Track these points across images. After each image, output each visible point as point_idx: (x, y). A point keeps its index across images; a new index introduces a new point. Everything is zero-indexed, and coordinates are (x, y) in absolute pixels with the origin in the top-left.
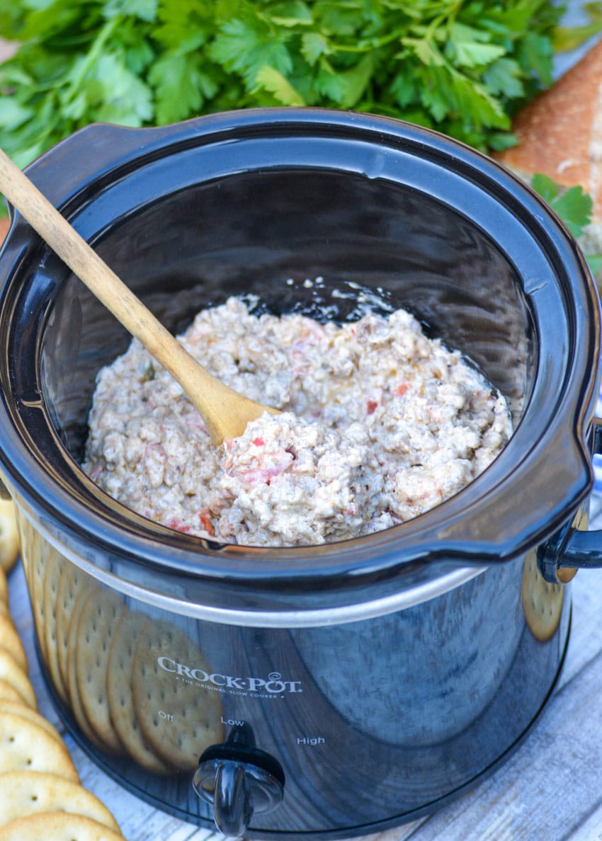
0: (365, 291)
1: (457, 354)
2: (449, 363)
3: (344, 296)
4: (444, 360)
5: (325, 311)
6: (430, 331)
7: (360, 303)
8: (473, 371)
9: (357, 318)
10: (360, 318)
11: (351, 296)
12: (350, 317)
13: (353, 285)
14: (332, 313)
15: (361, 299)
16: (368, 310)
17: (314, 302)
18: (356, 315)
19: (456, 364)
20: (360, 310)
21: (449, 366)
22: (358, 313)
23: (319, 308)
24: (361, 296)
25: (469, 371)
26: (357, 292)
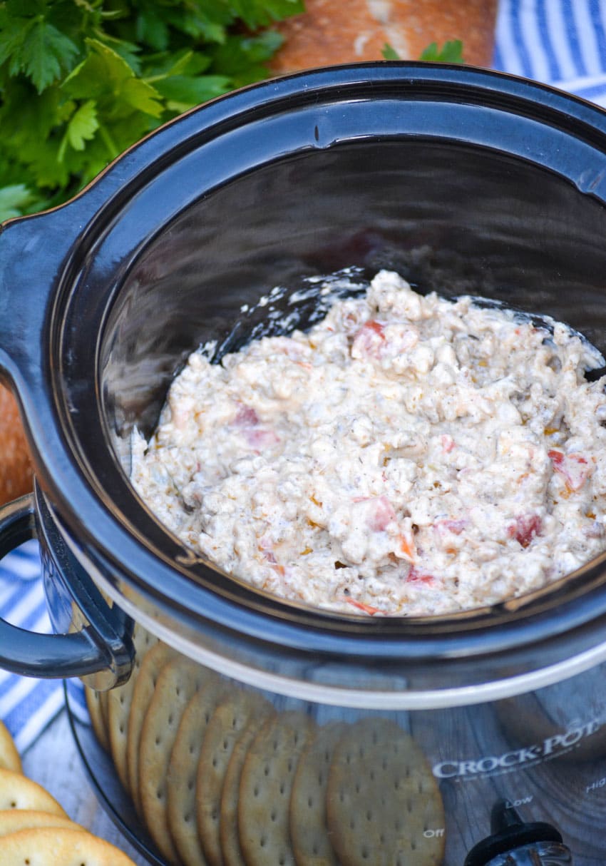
0: (328, 280)
1: (465, 300)
2: (460, 314)
3: (304, 297)
4: (455, 313)
5: (284, 324)
6: (421, 288)
7: (324, 296)
8: (491, 311)
9: (322, 315)
10: (326, 313)
11: (312, 293)
12: (313, 317)
13: (314, 280)
14: (293, 322)
15: (325, 291)
16: (335, 300)
17: (271, 319)
18: (320, 312)
19: (466, 312)
20: (323, 304)
21: (461, 317)
22: (323, 308)
23: (277, 323)
24: (325, 288)
25: (488, 314)
26: (319, 285)
